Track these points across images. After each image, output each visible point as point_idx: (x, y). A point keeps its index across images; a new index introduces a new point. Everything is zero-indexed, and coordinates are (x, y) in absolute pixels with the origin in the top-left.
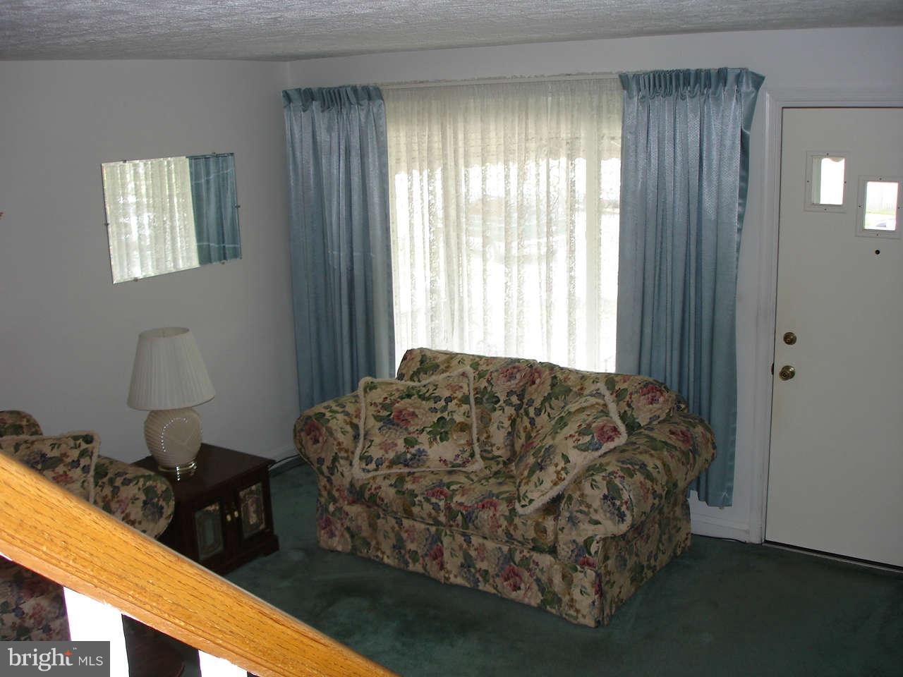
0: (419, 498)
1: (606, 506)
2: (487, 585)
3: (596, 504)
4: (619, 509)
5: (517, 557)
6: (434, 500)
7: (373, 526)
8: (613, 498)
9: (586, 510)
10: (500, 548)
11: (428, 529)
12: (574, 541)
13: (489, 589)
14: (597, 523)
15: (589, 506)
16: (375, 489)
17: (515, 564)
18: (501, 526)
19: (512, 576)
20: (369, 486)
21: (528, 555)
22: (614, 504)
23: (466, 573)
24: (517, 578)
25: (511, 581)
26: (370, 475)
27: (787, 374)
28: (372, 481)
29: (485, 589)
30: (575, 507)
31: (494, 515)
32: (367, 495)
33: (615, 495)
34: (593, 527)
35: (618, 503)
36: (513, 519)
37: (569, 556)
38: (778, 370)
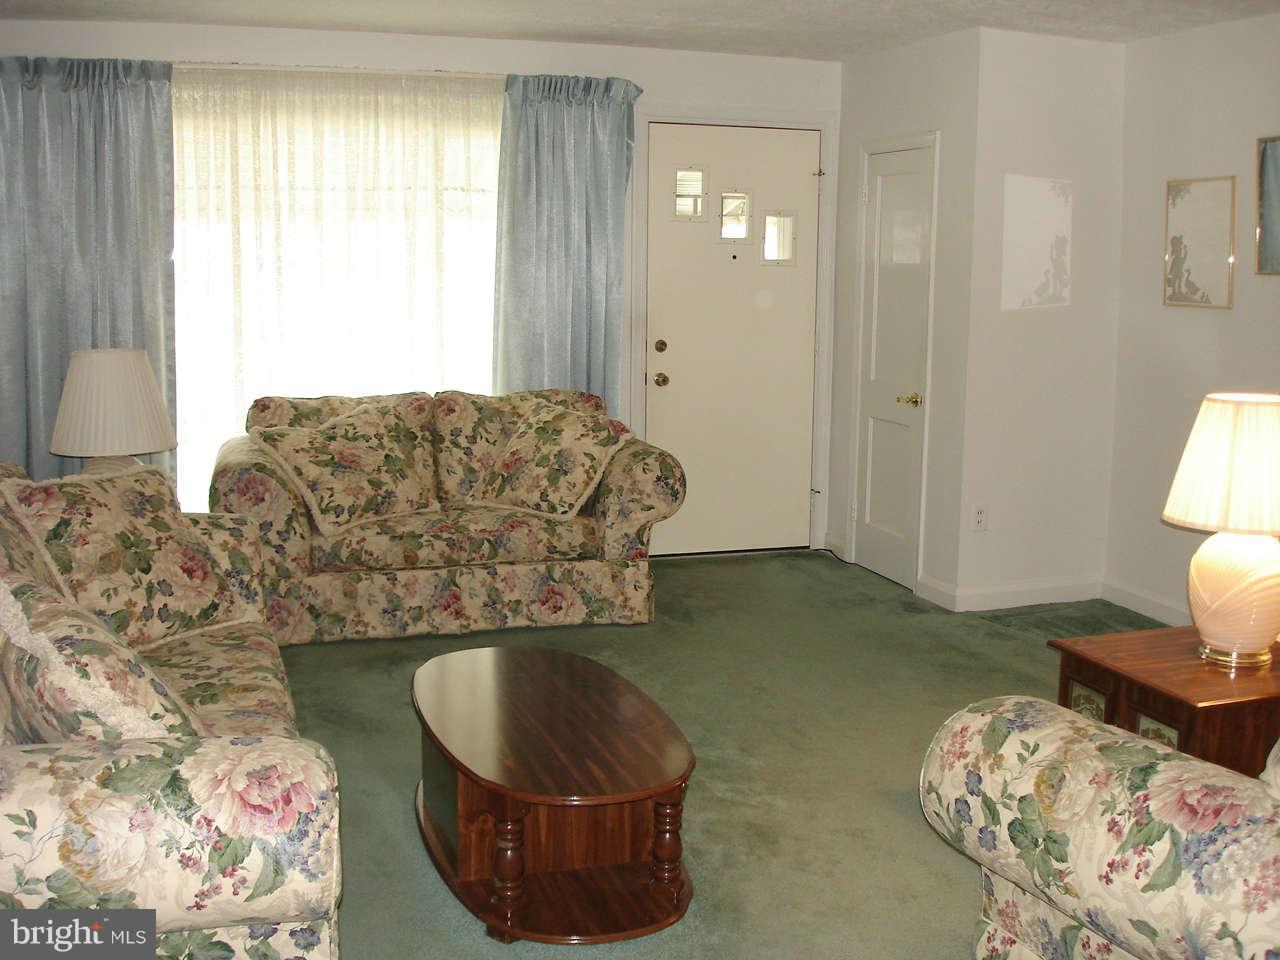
0: (425, 537)
1: (659, 488)
2: (518, 619)
3: (649, 488)
4: (672, 488)
5: (557, 574)
6: (445, 535)
7: (350, 594)
8: (667, 478)
9: (638, 497)
10: (535, 569)
11: (437, 574)
12: (626, 535)
13: (522, 622)
14: (651, 508)
15: (641, 493)
16: (358, 543)
17: (555, 581)
18: (541, 541)
19: (550, 597)
20: (347, 541)
21: (569, 567)
22: (667, 484)
23: (490, 612)
24: (558, 597)
25: (550, 604)
26: (343, 529)
27: (662, 380)
28: (347, 535)
29: (515, 624)
30: (626, 497)
31: (530, 531)
32: (344, 553)
33: (669, 474)
34: (645, 513)
35: (671, 481)
36: (555, 530)
37: (620, 552)
38: (652, 377)
